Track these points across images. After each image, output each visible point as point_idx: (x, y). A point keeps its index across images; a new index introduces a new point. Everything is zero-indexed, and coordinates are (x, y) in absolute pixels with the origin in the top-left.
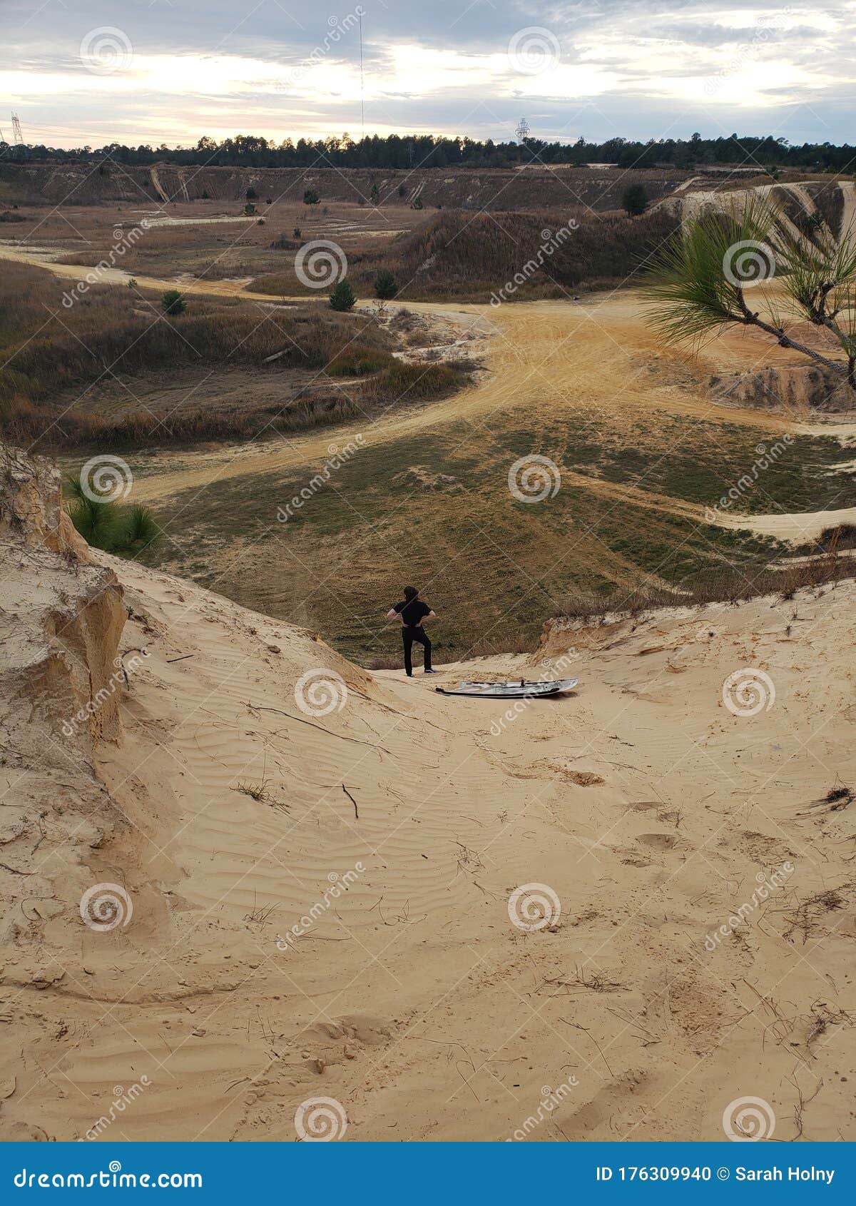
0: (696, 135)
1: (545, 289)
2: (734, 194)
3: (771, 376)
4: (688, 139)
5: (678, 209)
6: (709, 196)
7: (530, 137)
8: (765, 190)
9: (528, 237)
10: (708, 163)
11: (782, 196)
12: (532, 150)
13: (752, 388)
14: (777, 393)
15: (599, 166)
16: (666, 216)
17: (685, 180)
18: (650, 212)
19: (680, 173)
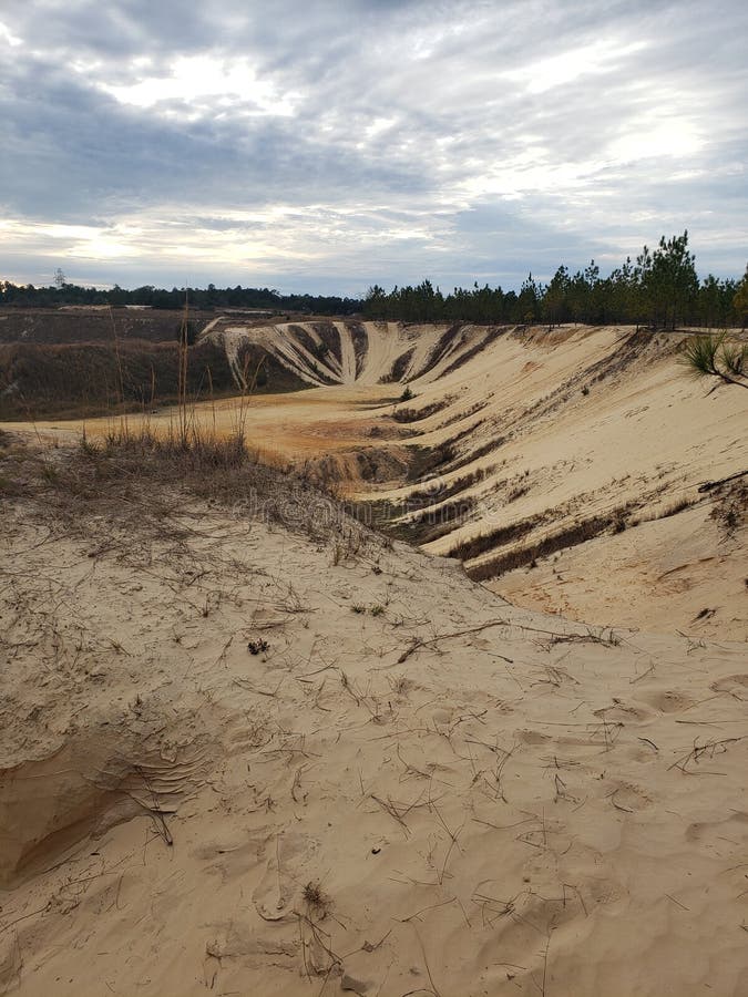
0: (211, 286)
1: (125, 405)
2: (261, 330)
3: (331, 460)
4: (204, 287)
5: (221, 340)
6: (243, 331)
7: (68, 283)
8: (284, 327)
9: (101, 363)
10: (225, 307)
11: (297, 332)
12: (72, 294)
13: (320, 471)
14: (338, 474)
15: (136, 307)
16: (213, 346)
17: (212, 319)
18: (200, 343)
19: (205, 313)
